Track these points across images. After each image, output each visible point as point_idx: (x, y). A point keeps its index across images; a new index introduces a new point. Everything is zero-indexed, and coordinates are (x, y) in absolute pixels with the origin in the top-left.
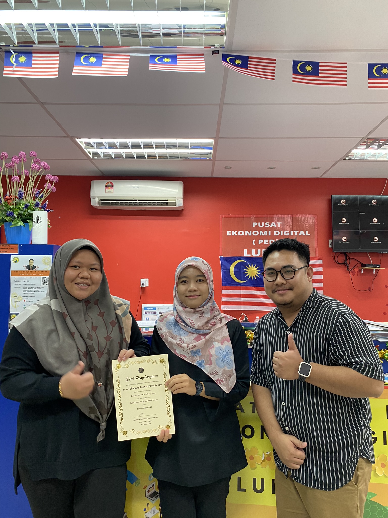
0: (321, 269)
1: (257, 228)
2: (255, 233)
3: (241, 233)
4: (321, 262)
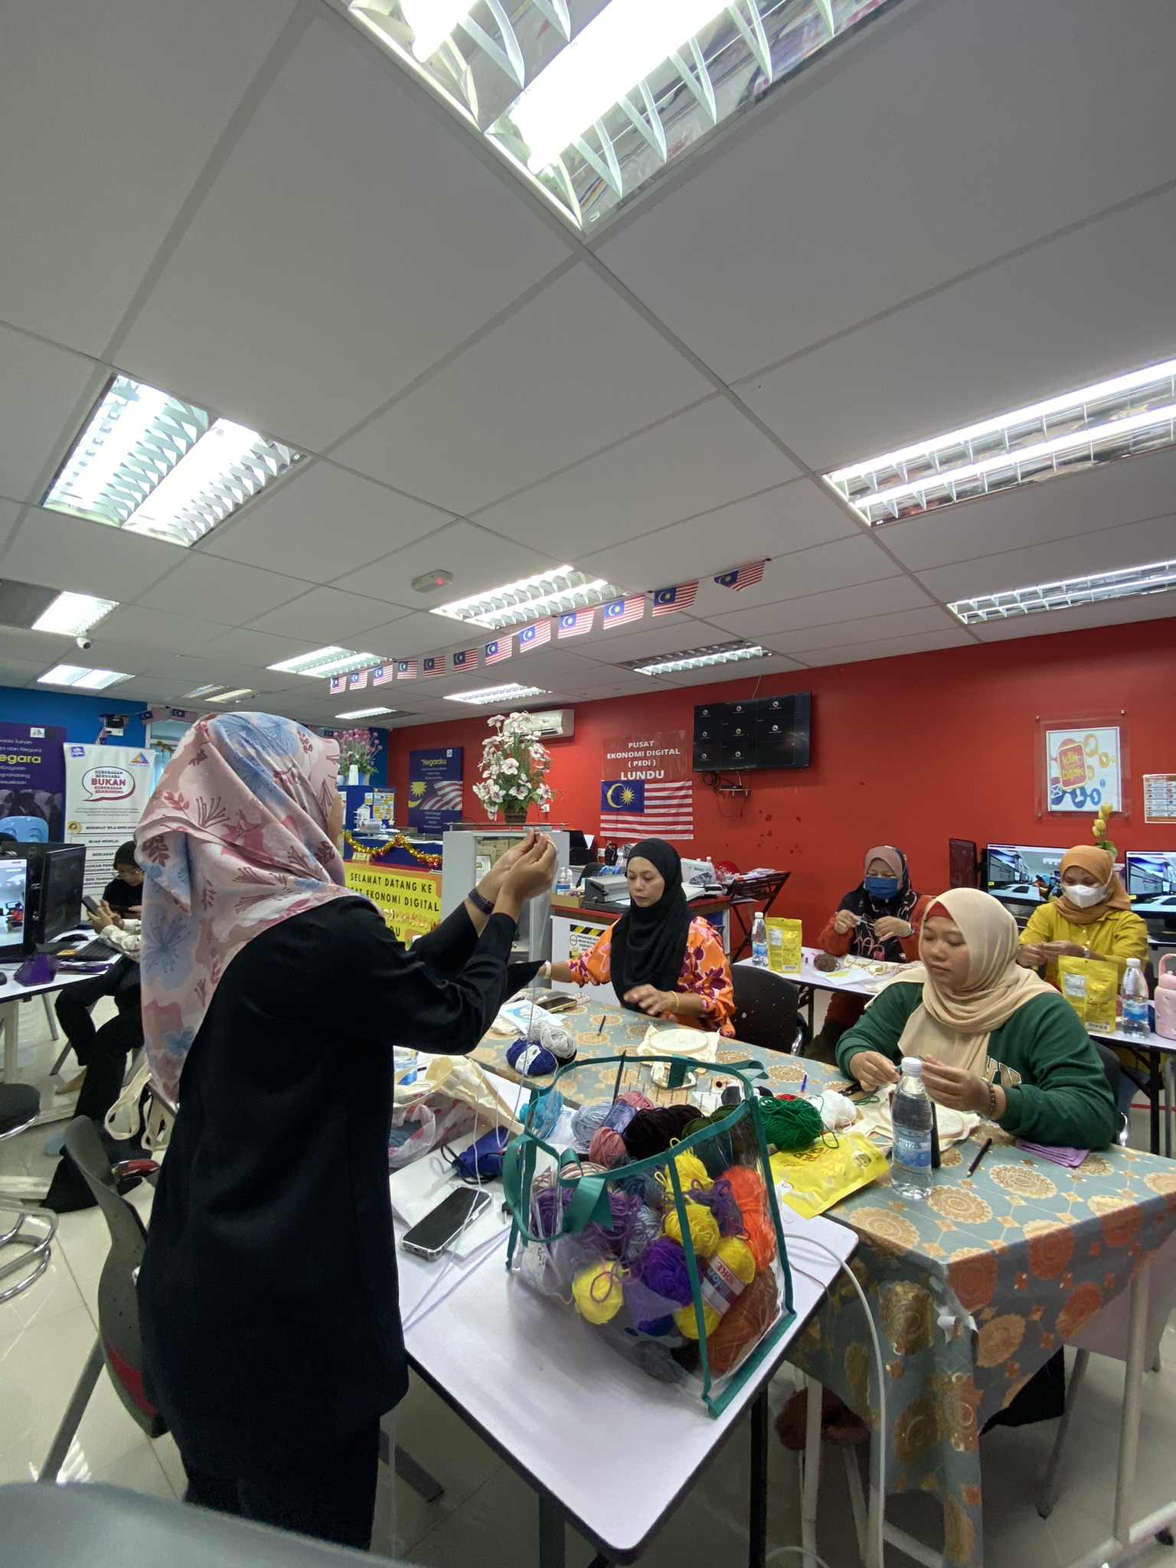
0: (690, 792)
1: (632, 749)
2: (631, 755)
3: (620, 755)
4: (690, 783)
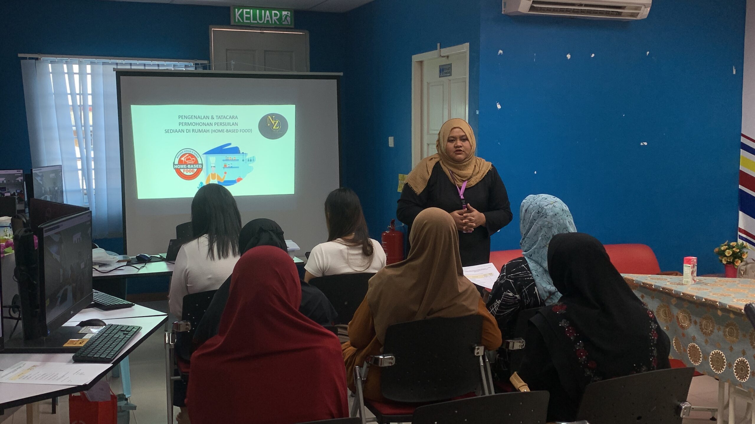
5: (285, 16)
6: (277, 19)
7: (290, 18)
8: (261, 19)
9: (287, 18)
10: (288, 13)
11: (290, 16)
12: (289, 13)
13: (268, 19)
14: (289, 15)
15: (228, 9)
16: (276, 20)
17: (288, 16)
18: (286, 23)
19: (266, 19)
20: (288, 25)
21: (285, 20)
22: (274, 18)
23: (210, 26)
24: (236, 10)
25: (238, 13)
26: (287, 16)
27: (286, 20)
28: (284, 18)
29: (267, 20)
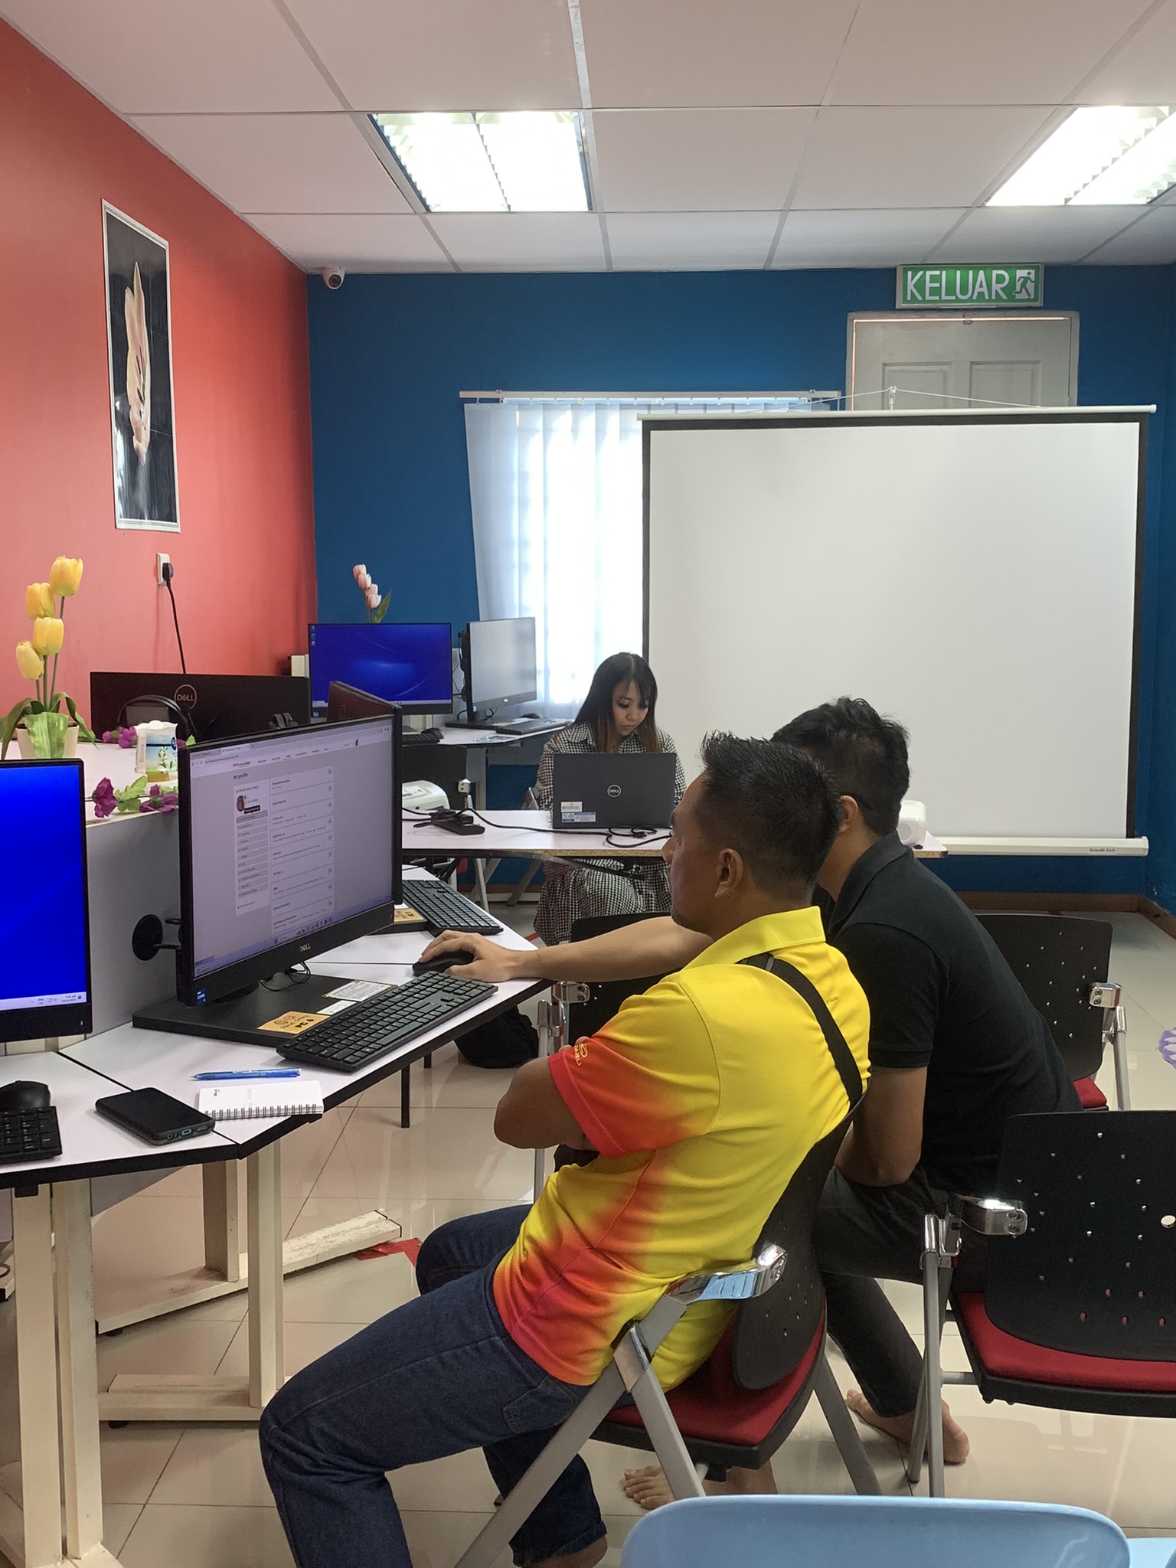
5: (1022, 280)
6: (1001, 289)
7: (1033, 284)
8: (964, 291)
9: (1027, 286)
10: (1029, 273)
11: (1033, 280)
12: (1033, 272)
13: (981, 290)
14: (1032, 276)
15: (892, 272)
16: (1001, 293)
17: (1029, 278)
18: (1024, 296)
19: (978, 289)
20: (1029, 300)
21: (1021, 289)
22: (995, 287)
23: (851, 315)
24: (910, 273)
25: (912, 279)
26: (1026, 279)
27: (1024, 290)
28: (1018, 285)
29: (979, 292)
